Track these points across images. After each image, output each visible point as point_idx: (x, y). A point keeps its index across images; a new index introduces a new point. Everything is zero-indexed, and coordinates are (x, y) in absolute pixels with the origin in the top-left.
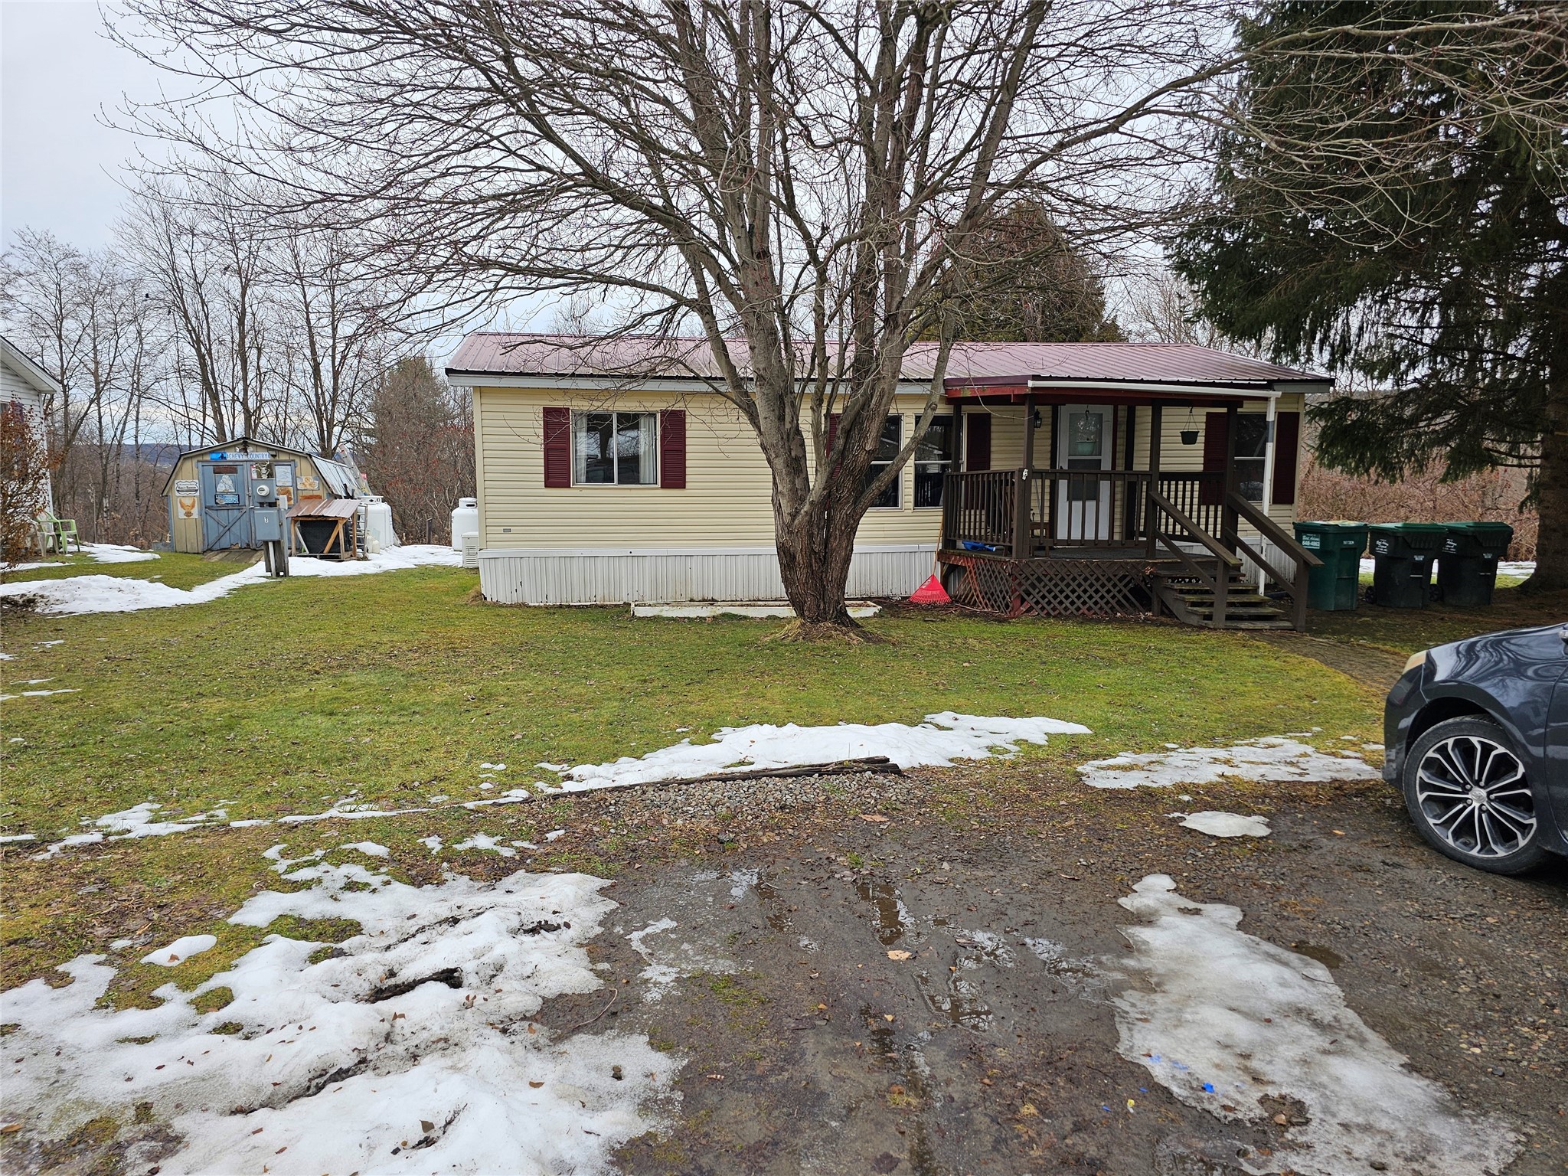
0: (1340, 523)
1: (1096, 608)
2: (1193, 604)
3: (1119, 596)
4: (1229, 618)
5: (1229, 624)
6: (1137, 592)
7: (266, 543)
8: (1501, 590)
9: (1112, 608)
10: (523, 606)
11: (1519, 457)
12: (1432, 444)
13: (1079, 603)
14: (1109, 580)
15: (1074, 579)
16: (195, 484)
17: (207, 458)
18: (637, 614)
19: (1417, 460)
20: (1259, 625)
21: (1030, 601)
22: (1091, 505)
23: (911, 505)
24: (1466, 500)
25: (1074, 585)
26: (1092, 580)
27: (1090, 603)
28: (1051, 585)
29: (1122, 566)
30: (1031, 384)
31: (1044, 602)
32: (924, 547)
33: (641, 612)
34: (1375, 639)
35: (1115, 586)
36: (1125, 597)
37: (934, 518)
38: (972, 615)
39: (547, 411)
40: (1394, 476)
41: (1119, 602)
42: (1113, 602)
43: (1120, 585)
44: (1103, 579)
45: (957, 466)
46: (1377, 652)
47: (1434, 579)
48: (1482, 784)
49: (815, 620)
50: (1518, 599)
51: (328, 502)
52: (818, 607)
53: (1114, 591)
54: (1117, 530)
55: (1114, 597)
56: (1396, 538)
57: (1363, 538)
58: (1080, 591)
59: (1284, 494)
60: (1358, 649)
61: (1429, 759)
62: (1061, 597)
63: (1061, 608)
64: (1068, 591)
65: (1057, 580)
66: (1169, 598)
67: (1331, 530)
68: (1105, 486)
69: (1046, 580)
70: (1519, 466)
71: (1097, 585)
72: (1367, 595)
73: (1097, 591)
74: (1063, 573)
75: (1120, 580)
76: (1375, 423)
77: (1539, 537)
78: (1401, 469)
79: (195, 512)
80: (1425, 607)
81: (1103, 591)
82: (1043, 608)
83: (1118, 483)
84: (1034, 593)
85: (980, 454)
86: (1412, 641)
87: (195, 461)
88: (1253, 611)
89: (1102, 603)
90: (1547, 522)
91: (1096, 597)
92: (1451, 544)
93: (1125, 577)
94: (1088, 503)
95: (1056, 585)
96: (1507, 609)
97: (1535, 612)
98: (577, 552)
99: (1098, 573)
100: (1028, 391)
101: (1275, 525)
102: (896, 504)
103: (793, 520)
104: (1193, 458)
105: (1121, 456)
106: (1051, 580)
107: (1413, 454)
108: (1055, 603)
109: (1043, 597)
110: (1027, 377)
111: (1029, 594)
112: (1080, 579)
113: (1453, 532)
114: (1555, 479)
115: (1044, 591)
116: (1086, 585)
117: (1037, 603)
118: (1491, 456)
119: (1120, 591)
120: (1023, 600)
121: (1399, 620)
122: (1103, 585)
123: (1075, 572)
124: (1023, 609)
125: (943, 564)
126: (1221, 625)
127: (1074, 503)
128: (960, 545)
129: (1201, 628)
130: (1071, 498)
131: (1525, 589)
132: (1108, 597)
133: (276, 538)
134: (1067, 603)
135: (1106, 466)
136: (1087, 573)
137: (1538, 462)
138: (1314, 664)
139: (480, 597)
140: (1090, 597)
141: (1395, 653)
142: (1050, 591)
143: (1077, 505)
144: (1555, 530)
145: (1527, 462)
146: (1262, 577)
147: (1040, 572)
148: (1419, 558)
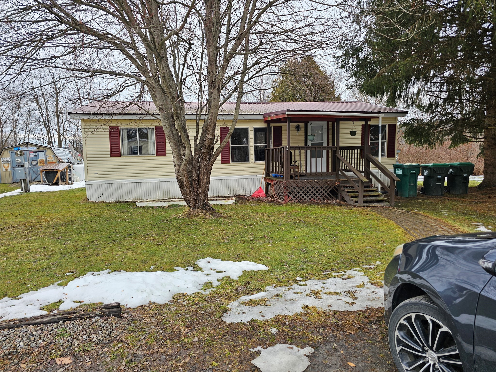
0: (409, 164)
1: (317, 199)
2: (352, 197)
3: (326, 194)
4: (364, 202)
5: (365, 204)
6: (332, 192)
7: (21, 180)
8: (471, 187)
9: (323, 199)
10: (104, 202)
11: (477, 138)
12: (445, 135)
13: (310, 197)
14: (321, 188)
15: (308, 188)
16: (9, 159)
17: (13, 149)
18: (138, 205)
19: (440, 141)
20: (377, 204)
21: (291, 197)
22: (319, 159)
23: (253, 161)
24: (461, 155)
25: (308, 190)
26: (315, 188)
27: (315, 197)
28: (299, 190)
29: (326, 182)
30: (287, 113)
31: (296, 197)
32: (258, 176)
33: (140, 205)
34: (421, 209)
35: (324, 190)
36: (328, 194)
37: (262, 165)
38: (272, 202)
39: (111, 128)
40: (432, 147)
41: (326, 196)
42: (323, 196)
43: (326, 190)
44: (319, 188)
45: (269, 146)
46: (420, 216)
47: (446, 184)
48: (434, 348)
49: (194, 208)
50: (477, 191)
51: (57, 164)
52: (196, 203)
53: (324, 192)
54: (330, 168)
55: (323, 194)
56: (431, 169)
57: (418, 169)
58: (310, 192)
59: (391, 154)
60: (413, 214)
61: (401, 324)
62: (303, 195)
63: (303, 199)
64: (306, 192)
65: (301, 188)
66: (344, 194)
67: (406, 167)
68: (325, 152)
69: (297, 188)
70: (477, 142)
71: (317, 190)
72: (421, 191)
73: (317, 192)
74: (303, 185)
75: (326, 188)
76: (424, 127)
77: (484, 167)
78: (435, 144)
79: (9, 169)
80: (443, 195)
81: (319, 192)
82: (296, 199)
83: (330, 151)
84: (293, 193)
85: (278, 141)
86: (435, 210)
87: (9, 151)
88: (375, 199)
89: (319, 197)
90: (487, 162)
91: (317, 194)
92: (451, 171)
93: (327, 187)
94: (318, 159)
95: (301, 190)
96: (473, 195)
97: (484, 196)
98: (124, 181)
99: (317, 185)
100: (286, 116)
101: (382, 165)
102: (248, 161)
103: (180, 168)
104: (357, 141)
105: (331, 141)
106: (299, 188)
107: (438, 138)
108: (301, 197)
109: (296, 195)
110: (285, 111)
111: (291, 194)
112: (310, 188)
113: (452, 167)
114: (489, 146)
115: (296, 193)
116: (312, 190)
117: (294, 197)
118: (467, 139)
119: (326, 192)
120: (289, 196)
121: (432, 201)
122: (319, 190)
123: (308, 185)
124: (289, 199)
125: (266, 182)
126: (362, 205)
127: (312, 159)
128: (271, 175)
129: (355, 206)
130: (312, 156)
131: (480, 187)
132: (321, 194)
133: (24, 178)
134: (305, 197)
135: (325, 144)
136: (313, 185)
137: (483, 140)
138: (391, 223)
139: (86, 199)
140: (315, 194)
141: (427, 216)
142: (299, 193)
143: (314, 160)
144: (490, 165)
145: (479, 140)
146: (380, 186)
147: (294, 185)
148: (439, 177)
